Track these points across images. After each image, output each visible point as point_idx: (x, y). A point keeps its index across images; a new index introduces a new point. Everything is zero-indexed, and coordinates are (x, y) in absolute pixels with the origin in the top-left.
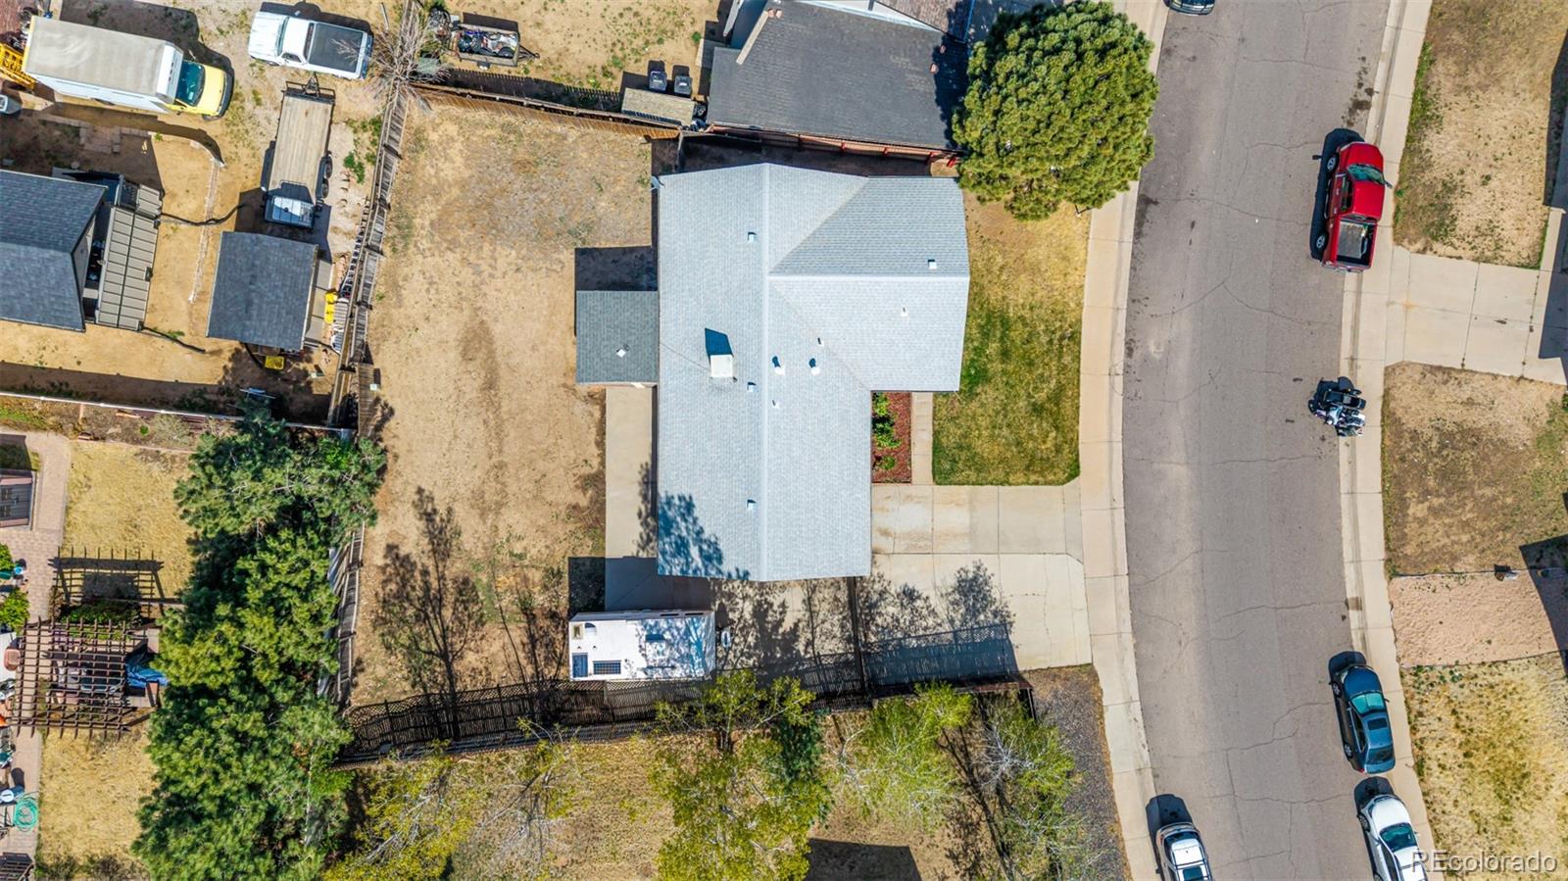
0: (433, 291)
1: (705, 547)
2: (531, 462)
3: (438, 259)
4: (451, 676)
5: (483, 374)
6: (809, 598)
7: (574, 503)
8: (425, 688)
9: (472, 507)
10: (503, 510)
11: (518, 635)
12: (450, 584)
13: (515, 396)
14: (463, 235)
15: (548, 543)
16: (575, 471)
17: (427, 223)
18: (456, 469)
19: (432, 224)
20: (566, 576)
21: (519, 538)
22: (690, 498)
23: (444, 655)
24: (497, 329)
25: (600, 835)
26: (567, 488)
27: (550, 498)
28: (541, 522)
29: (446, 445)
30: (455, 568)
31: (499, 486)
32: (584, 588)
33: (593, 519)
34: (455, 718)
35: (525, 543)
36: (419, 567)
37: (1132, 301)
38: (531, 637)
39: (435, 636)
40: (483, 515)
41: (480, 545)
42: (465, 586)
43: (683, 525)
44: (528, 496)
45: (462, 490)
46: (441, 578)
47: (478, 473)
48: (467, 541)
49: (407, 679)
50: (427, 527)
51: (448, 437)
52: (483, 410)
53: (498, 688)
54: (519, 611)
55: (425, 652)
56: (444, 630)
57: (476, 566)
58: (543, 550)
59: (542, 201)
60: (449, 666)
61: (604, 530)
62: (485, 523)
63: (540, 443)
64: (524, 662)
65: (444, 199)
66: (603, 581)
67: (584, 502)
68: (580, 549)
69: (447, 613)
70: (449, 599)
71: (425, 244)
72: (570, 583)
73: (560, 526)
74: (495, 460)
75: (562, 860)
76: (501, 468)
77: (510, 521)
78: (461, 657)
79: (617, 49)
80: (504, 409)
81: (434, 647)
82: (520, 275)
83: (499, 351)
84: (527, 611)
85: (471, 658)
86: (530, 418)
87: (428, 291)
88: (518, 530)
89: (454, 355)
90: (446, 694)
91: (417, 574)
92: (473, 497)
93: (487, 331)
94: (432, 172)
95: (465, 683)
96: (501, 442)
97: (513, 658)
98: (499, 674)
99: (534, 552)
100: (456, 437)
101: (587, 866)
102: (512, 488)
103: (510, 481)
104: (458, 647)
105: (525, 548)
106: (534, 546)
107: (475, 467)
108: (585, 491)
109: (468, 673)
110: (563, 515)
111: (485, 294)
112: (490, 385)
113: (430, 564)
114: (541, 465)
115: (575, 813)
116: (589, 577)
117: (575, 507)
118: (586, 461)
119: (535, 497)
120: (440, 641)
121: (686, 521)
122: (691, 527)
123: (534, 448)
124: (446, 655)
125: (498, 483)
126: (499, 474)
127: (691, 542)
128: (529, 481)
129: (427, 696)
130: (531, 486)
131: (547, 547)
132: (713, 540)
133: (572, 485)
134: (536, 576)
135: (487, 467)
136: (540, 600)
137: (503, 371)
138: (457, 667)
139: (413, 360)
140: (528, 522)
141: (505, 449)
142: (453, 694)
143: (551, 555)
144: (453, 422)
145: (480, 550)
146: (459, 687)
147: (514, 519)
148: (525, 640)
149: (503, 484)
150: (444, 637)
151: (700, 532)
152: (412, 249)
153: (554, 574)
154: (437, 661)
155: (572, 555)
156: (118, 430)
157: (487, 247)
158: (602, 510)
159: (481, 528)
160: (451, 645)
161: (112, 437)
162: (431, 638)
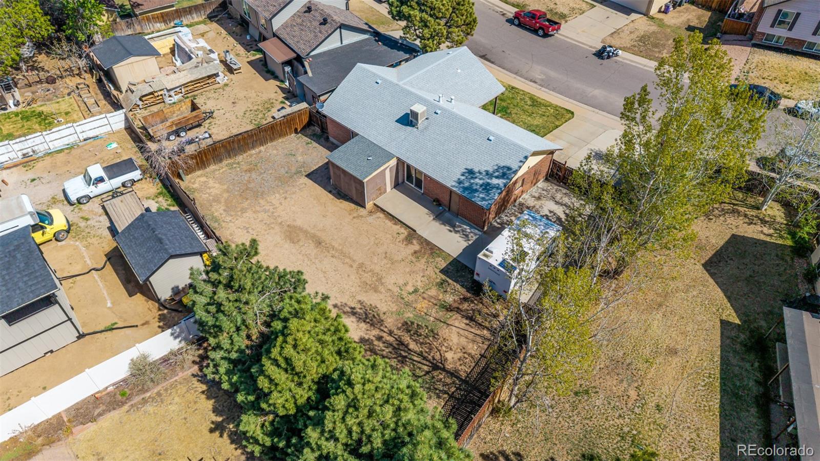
0: (250, 230)
1: (497, 174)
2: (374, 254)
3: (240, 219)
4: (453, 374)
5: (311, 242)
6: (556, 201)
7: (413, 251)
8: (446, 393)
9: (367, 292)
10: (383, 281)
11: (458, 322)
12: (399, 333)
13: (336, 237)
14: (245, 204)
15: (422, 275)
16: (398, 240)
17: (222, 212)
18: (340, 284)
19: (225, 210)
20: (448, 279)
21: (406, 284)
22: (466, 169)
23: (435, 367)
24: (299, 223)
25: (628, 361)
26: (402, 249)
27: (400, 258)
28: (408, 270)
29: (323, 279)
30: (390, 322)
31: (370, 274)
32: (462, 276)
33: (430, 249)
34: (480, 392)
35: (410, 284)
36: (374, 339)
37: (516, 74)
38: (467, 318)
39: (419, 362)
40: (376, 290)
41: (390, 303)
42: (407, 326)
43: (477, 180)
44: (388, 266)
45: (353, 289)
46: (391, 333)
47: (353, 277)
48: (383, 307)
49: (430, 398)
50: (357, 317)
51: (321, 275)
52: (327, 253)
53: (482, 356)
54: (445, 313)
55: (425, 375)
56: (420, 354)
57: (399, 313)
58: (423, 279)
59: (271, 174)
60: (444, 369)
61: (440, 249)
62: (381, 293)
63: (369, 243)
64: (478, 332)
65: (223, 200)
66: (466, 267)
67: (416, 247)
68: (439, 265)
69: (412, 346)
70: (406, 338)
71: (228, 219)
72: (453, 280)
73: (417, 264)
74: (355, 266)
75: (633, 393)
76: (362, 267)
77: (393, 282)
78: (446, 359)
79: (253, 121)
80: (336, 246)
81: (426, 368)
82: (289, 199)
83: (309, 229)
84: (449, 309)
85: (449, 355)
86: (353, 239)
87: (248, 232)
88: (401, 282)
89: (288, 245)
90: (460, 385)
91: (376, 343)
92: (362, 288)
93: (295, 227)
94: (207, 195)
95: (463, 371)
96: (350, 258)
97: (471, 336)
98: (475, 349)
99: (419, 284)
100: (325, 272)
101: (647, 382)
102: (377, 269)
103: (373, 267)
104: (438, 356)
105: (413, 286)
106: (417, 281)
107: (348, 276)
108: (412, 243)
109: (458, 363)
110: (414, 260)
111: (279, 216)
112: (319, 243)
113: (376, 332)
114: (380, 250)
115: (602, 366)
116: (458, 271)
117: (415, 252)
118: (398, 233)
119: (392, 263)
120: (425, 362)
121: (476, 178)
122: (481, 176)
123: (369, 247)
124: (437, 366)
125: (367, 273)
126: (364, 269)
127: (489, 181)
128: (382, 260)
129: (451, 396)
130: (385, 261)
131: (423, 276)
132: (496, 168)
133: (403, 246)
134: (433, 292)
135: (355, 272)
136: (450, 299)
137: (319, 234)
138: (449, 366)
139: (268, 260)
140: (402, 275)
141: (354, 258)
142: (464, 381)
143: (429, 278)
144: (316, 268)
145: (393, 305)
146: (463, 375)
147: (393, 280)
148: (467, 322)
149: (370, 271)
150: (425, 358)
151: (487, 173)
152: (223, 224)
153: (441, 284)
154: (435, 373)
155: (439, 270)
156: (102, 407)
157: (261, 201)
158: (428, 243)
159: (382, 296)
160: (434, 359)
161: (100, 415)
162: (420, 365)
